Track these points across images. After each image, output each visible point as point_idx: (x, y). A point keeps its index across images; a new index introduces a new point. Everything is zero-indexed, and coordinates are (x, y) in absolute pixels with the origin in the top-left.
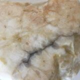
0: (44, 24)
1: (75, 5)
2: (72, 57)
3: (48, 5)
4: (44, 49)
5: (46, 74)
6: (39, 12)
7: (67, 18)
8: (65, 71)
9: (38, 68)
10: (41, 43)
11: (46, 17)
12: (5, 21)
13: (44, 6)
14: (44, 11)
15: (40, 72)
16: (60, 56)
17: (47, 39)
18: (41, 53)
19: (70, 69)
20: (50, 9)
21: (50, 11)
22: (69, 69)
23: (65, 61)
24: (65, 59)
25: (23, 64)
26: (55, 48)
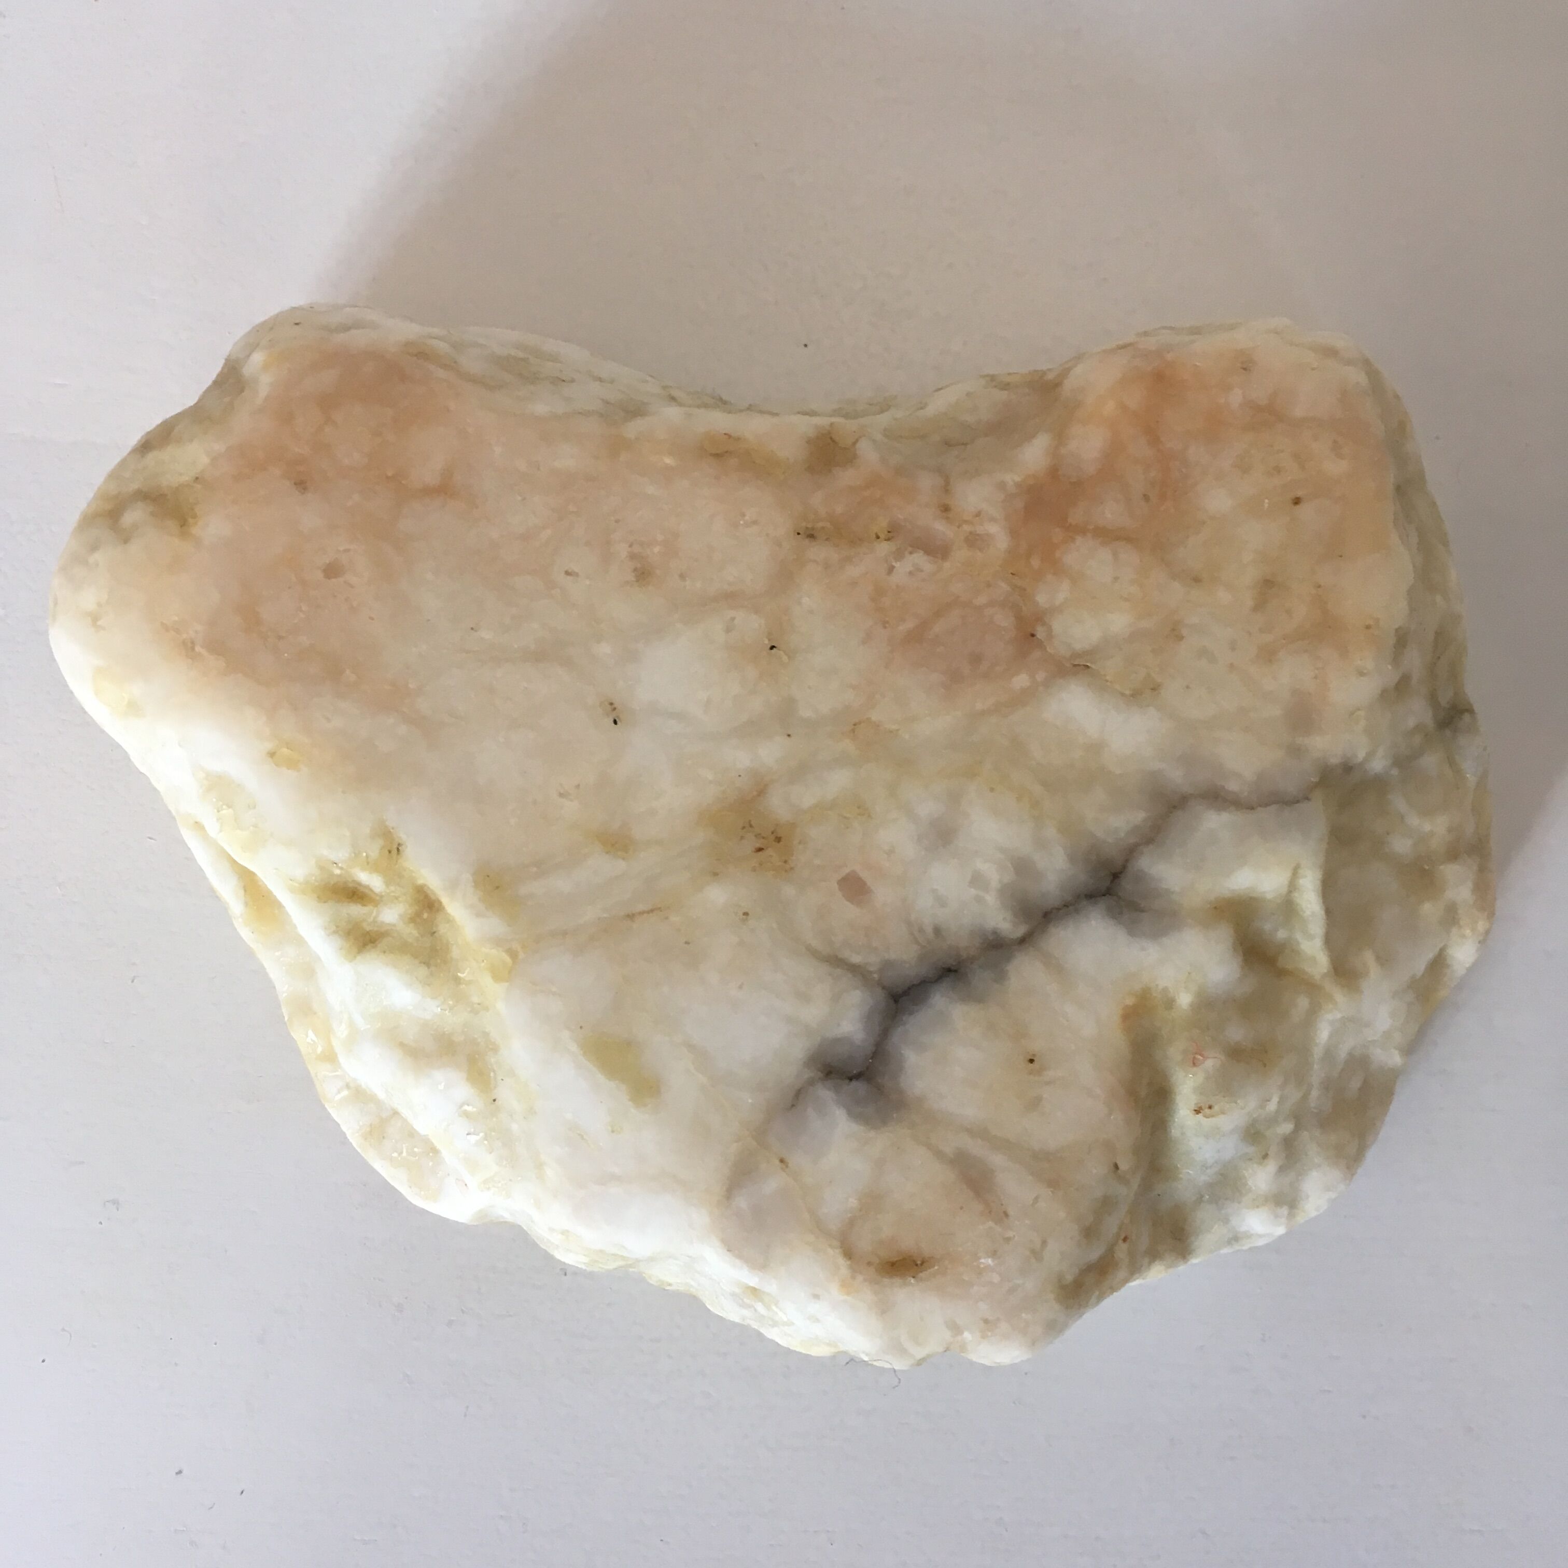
0: (1021, 681)
1: (1336, 467)
2: (1303, 1003)
3: (1054, 472)
4: (1023, 941)
5: (1053, 1184)
6: (961, 554)
7: (1260, 605)
8: (1230, 1148)
9: (980, 1132)
10: (994, 875)
11: (1042, 599)
12: (604, 649)
13: (1011, 478)
14: (1013, 533)
15: (997, 1160)
16: (1185, 1000)
17: (1051, 832)
18: (1001, 977)
19: (1286, 1128)
20: (1076, 516)
21: (1074, 531)
22: (1273, 1120)
23: (1236, 1053)
24: (1236, 1033)
25: (825, 1093)
26: (1133, 929)
